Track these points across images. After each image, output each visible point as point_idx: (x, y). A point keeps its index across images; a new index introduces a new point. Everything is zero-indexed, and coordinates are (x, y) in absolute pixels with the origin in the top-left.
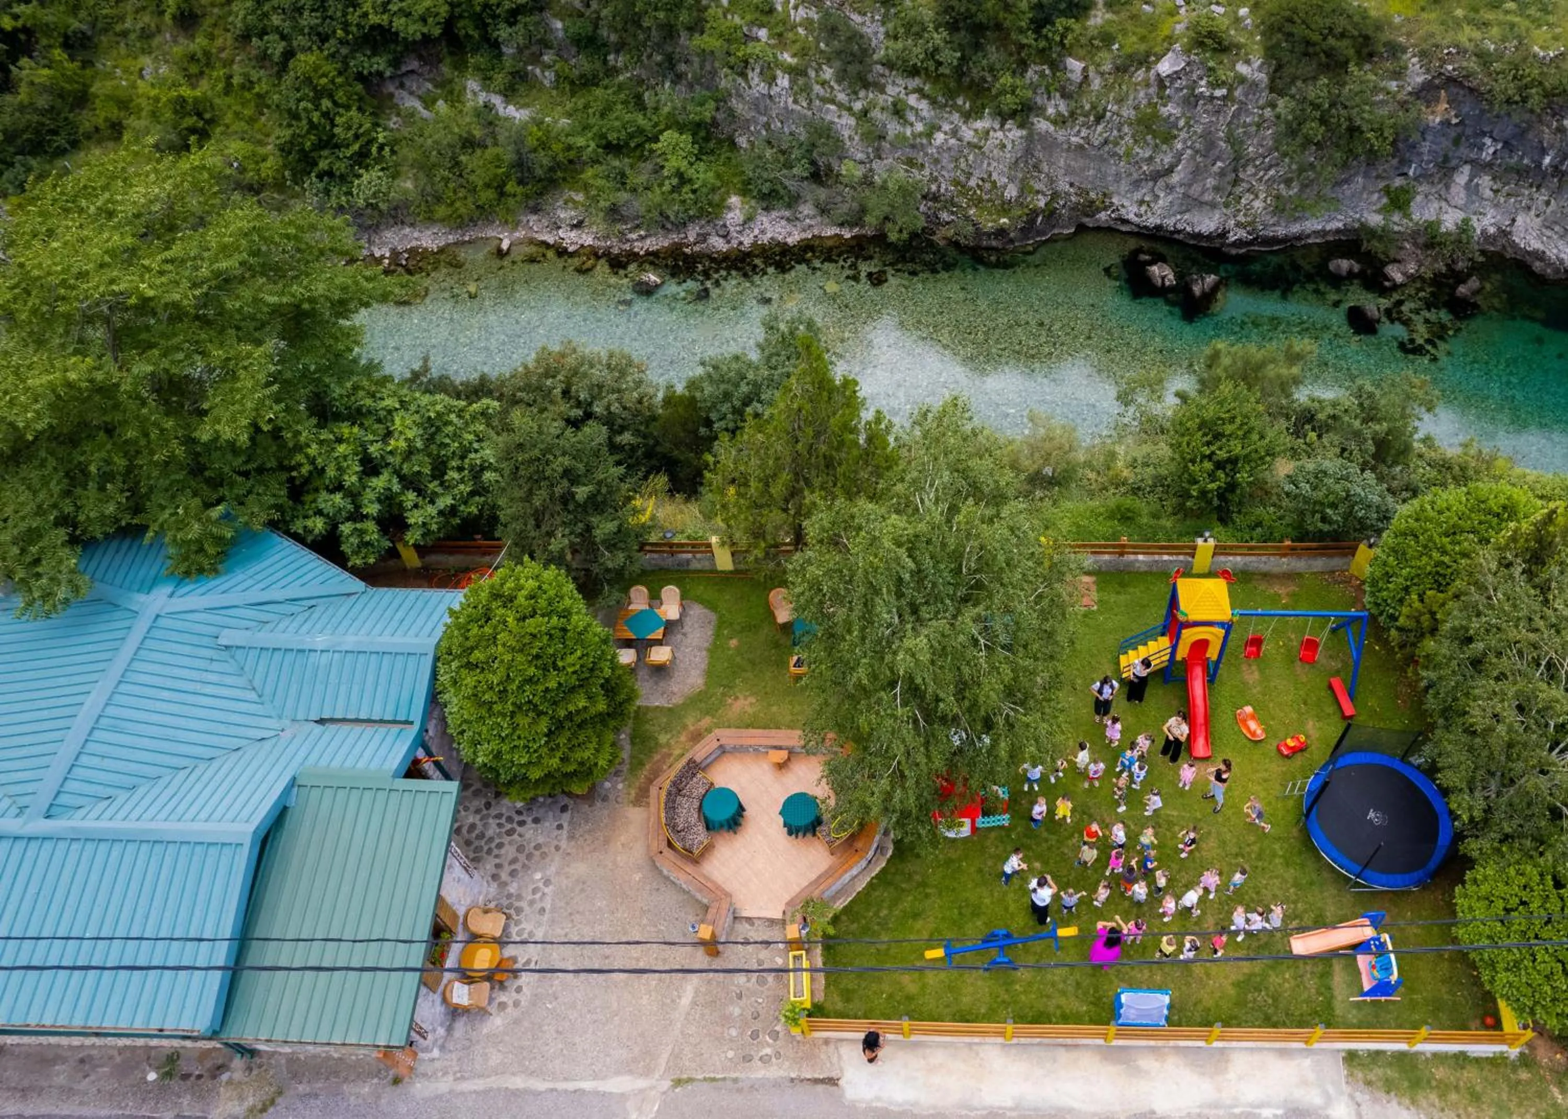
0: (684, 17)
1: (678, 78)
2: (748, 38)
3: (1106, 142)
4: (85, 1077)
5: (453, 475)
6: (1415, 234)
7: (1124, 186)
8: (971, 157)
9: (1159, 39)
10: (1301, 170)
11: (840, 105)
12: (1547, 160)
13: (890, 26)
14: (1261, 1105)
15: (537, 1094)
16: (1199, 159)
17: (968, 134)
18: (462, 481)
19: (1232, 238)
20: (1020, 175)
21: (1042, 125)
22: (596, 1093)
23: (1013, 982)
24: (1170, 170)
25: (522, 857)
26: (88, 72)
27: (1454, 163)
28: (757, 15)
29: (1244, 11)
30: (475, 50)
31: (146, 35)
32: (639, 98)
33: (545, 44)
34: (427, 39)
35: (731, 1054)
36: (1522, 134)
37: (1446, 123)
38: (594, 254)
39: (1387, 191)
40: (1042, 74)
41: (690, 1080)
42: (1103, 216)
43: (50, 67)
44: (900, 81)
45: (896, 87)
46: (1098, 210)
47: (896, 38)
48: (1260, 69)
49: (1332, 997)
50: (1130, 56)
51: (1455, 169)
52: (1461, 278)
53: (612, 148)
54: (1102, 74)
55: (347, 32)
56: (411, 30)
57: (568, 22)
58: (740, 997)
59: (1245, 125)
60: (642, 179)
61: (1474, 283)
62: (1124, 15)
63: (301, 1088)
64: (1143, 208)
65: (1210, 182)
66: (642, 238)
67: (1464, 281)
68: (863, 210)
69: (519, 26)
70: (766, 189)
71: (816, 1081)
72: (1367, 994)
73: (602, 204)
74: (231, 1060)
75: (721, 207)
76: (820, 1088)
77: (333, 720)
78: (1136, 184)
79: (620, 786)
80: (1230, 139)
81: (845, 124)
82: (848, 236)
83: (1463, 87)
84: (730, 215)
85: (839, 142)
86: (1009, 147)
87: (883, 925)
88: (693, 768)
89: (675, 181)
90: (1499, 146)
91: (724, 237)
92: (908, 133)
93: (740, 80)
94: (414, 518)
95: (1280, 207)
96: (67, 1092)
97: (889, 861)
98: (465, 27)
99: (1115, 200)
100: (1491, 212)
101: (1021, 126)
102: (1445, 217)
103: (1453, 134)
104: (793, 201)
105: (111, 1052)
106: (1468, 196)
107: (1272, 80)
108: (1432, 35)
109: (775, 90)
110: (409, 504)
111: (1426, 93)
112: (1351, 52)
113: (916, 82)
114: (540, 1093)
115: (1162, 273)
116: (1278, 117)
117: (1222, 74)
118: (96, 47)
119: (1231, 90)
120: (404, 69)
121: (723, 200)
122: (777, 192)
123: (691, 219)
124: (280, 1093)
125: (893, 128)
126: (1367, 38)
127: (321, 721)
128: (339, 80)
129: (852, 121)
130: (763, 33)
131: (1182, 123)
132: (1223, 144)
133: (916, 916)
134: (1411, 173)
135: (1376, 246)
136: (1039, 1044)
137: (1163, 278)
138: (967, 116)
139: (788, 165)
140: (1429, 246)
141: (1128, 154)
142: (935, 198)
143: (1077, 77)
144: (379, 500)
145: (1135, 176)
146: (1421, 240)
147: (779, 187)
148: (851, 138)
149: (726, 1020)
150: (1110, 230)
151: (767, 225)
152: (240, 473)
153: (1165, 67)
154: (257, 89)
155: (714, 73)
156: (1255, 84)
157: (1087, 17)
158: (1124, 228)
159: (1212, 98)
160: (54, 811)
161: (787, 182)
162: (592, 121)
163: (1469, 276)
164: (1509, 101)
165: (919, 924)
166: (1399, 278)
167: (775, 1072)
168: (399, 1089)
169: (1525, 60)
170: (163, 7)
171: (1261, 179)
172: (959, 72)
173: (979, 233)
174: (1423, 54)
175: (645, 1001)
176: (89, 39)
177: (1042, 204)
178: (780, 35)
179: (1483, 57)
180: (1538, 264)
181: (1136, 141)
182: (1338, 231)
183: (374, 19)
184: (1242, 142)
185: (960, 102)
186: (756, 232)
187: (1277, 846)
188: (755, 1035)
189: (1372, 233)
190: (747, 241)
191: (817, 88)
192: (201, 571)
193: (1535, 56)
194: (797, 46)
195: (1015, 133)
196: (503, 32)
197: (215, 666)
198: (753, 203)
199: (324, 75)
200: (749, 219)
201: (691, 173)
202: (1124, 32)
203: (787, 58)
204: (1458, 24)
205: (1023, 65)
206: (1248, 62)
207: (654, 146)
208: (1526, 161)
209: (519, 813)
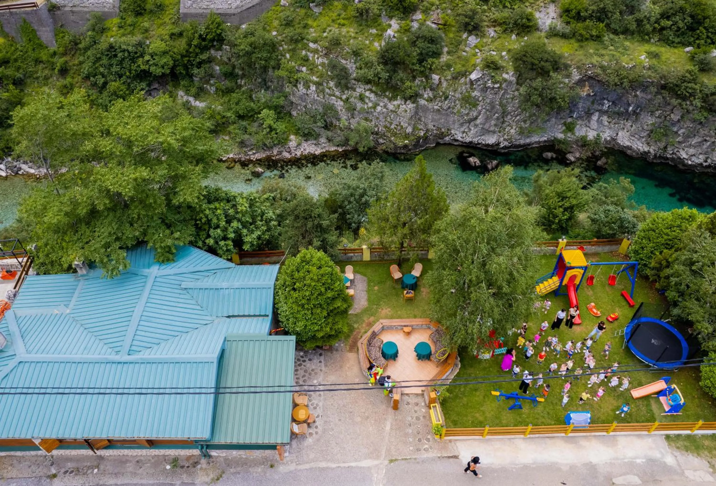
0: (272, 63)
1: (267, 88)
2: (299, 71)
3: (449, 108)
4: (141, 468)
5: (259, 223)
6: (577, 142)
7: (456, 126)
8: (392, 116)
9: (470, 66)
10: (530, 116)
11: (337, 97)
12: (631, 108)
13: (358, 64)
14: (636, 458)
15: (333, 469)
16: (488, 113)
17: (391, 107)
18: (262, 225)
19: (502, 145)
20: (413, 123)
21: (422, 102)
22: (357, 467)
23: (521, 414)
24: (476, 118)
25: (307, 374)
26: (22, 94)
27: (592, 111)
28: (302, 62)
29: (504, 53)
30: (183, 79)
31: (46, 78)
32: (251, 97)
33: (212, 76)
34: (164, 75)
35: (411, 448)
36: (620, 98)
37: (588, 95)
38: (234, 161)
39: (565, 124)
40: (422, 81)
41: (396, 460)
42: (447, 139)
43: (8, 92)
44: (362, 86)
45: (360, 89)
46: (445, 136)
47: (361, 69)
48: (513, 76)
49: (653, 414)
50: (458, 73)
51: (592, 114)
52: (598, 158)
53: (241, 117)
54: (447, 80)
55: (131, 74)
56: (157, 71)
57: (222, 67)
58: (410, 425)
59: (507, 99)
60: (254, 129)
61: (604, 160)
62: (455, 56)
63: (232, 470)
64: (464, 135)
65: (493, 122)
66: (254, 154)
67: (600, 160)
68: (347, 140)
69: (202, 69)
70: (306, 132)
71: (449, 457)
72: (668, 412)
73: (238, 140)
74: (200, 460)
75: (287, 140)
76: (451, 460)
77: (234, 316)
78: (462, 125)
79: (342, 345)
80: (501, 104)
81: (339, 105)
82: (341, 150)
83: (595, 80)
84: (291, 143)
85: (336, 112)
86: (409, 111)
87: (463, 393)
88: (374, 335)
89: (268, 130)
90: (611, 104)
91: (289, 152)
92: (366, 107)
93: (294, 88)
94: (248, 239)
95: (521, 132)
96: (134, 474)
97: (460, 369)
98: (180, 70)
99: (453, 132)
100: (608, 131)
101: (413, 103)
102: (589, 134)
103: (591, 100)
104: (317, 137)
105: (149, 458)
106: (598, 125)
107: (517, 80)
108: (581, 60)
109: (309, 92)
110: (245, 234)
111: (580, 83)
112: (550, 67)
113: (369, 86)
114: (334, 468)
115: (474, 160)
116: (520, 94)
117: (498, 78)
118: (25, 83)
119: (501, 85)
120: (152, 87)
121: (288, 137)
122: (311, 133)
123: (275, 145)
124: (223, 472)
125: (359, 105)
126: (556, 62)
127: (229, 317)
128: (127, 92)
129: (342, 103)
130: (304, 69)
131: (480, 99)
132: (498, 107)
133: (476, 390)
134: (574, 116)
135: (563, 147)
136: (538, 437)
137: (475, 163)
138: (390, 100)
139: (315, 122)
140: (583, 146)
141: (459, 111)
142: (377, 133)
143: (436, 82)
144: (234, 232)
145: (461, 121)
146: (580, 144)
147: (311, 131)
148: (341, 110)
149: (406, 435)
150: (450, 144)
151: (306, 147)
152: (179, 222)
153: (473, 76)
154: (91, 98)
155: (283, 86)
156: (510, 82)
157: (440, 58)
158: (456, 143)
159: (493, 88)
160: (130, 353)
161: (316, 129)
162: (232, 106)
163: (601, 157)
164: (616, 85)
165: (478, 393)
166: (573, 159)
167: (431, 454)
168: (273, 470)
169: (620, 69)
170: (54, 67)
171: (513, 121)
172: (388, 81)
173: (396, 147)
174: (578, 68)
175: (371, 429)
176: (22, 80)
177: (422, 134)
178: (311, 69)
179: (602, 67)
180: (629, 151)
181: (461, 107)
182: (545, 141)
183: (143, 67)
184: (506, 106)
185: (387, 94)
186: (302, 150)
187: (616, 356)
188: (420, 440)
189: (560, 141)
190: (299, 153)
191: (327, 90)
192: (168, 260)
193: (624, 67)
194: (318, 74)
195: (411, 106)
196: (195, 71)
197: (182, 296)
198: (300, 138)
199: (122, 90)
200: (299, 145)
201: (275, 126)
202: (455, 63)
203: (315, 78)
204: (591, 55)
205: (414, 78)
206: (507, 73)
207: (259, 116)
208: (622, 109)
209: (302, 357)
